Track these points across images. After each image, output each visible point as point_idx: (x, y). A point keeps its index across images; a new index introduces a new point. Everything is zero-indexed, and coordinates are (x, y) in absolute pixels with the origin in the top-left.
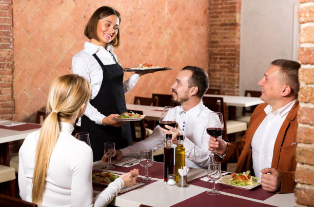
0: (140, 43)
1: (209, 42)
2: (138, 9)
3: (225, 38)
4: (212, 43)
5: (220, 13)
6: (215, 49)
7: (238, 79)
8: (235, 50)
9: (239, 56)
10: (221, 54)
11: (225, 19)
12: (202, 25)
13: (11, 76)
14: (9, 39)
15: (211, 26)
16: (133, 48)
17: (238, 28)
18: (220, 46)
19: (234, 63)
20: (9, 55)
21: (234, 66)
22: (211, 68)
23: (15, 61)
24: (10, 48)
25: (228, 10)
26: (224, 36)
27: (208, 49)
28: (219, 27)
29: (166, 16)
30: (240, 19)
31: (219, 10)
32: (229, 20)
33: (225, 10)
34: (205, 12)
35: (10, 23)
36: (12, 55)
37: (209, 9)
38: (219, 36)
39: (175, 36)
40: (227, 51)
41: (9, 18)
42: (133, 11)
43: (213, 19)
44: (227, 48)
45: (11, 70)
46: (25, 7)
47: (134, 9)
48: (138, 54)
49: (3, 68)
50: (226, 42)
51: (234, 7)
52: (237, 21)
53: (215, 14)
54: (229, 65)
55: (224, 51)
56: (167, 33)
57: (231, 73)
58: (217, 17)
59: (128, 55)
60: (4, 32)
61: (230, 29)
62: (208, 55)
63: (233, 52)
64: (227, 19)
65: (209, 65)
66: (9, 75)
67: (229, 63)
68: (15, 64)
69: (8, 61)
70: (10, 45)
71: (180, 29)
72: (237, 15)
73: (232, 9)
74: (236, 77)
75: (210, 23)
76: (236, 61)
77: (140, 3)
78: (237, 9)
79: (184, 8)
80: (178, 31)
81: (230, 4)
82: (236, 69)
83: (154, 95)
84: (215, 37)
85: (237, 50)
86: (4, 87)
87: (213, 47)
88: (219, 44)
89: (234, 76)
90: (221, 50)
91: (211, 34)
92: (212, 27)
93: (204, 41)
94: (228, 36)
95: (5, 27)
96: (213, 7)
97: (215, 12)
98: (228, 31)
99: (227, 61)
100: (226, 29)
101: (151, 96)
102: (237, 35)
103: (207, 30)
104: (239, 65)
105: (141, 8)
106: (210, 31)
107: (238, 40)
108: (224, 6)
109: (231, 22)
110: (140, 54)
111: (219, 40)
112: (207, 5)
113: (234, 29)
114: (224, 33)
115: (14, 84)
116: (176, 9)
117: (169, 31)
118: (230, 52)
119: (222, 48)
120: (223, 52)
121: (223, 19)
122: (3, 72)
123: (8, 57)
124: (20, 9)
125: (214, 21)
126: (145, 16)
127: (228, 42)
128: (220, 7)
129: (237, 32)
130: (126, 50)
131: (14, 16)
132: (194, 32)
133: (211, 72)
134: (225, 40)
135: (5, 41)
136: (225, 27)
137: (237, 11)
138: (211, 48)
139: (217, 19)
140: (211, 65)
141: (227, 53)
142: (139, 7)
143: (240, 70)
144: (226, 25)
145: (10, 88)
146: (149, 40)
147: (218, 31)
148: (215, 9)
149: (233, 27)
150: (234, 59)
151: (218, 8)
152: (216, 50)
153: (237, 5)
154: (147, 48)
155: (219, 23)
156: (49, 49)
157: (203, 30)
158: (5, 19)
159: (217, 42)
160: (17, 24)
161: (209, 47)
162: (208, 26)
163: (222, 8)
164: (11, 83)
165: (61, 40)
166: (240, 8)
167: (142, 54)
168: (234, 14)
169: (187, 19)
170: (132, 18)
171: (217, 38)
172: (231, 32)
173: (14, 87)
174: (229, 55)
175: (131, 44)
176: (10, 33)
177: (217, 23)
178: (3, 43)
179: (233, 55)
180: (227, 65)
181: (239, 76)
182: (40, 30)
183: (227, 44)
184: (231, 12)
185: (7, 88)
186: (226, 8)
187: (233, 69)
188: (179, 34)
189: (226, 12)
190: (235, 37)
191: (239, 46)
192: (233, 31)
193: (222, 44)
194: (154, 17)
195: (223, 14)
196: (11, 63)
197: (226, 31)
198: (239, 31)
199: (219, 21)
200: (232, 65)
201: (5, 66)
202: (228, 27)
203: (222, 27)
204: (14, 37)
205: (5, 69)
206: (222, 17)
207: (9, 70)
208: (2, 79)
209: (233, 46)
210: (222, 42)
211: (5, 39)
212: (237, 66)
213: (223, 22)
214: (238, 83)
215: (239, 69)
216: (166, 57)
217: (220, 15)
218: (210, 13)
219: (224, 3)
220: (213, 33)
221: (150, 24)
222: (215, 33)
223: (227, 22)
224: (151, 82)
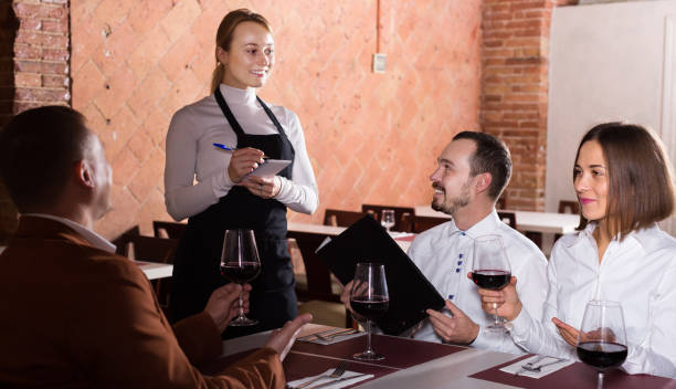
0: (335, 96)
1: (480, 98)
2: (333, 24)
3: (516, 89)
4: (487, 101)
5: (506, 36)
6: (494, 112)
7: (544, 178)
8: (538, 115)
9: (545, 128)
10: (506, 125)
11: (516, 48)
12: (467, 61)
14: (61, 80)
15: (486, 63)
16: (322, 106)
17: (543, 68)
18: (505, 107)
19: (536, 143)
21: (535, 150)
24: (64, 99)
25: (523, 29)
26: (513, 84)
27: (479, 112)
28: (504, 66)
29: (392, 42)
30: (548, 49)
31: (504, 30)
32: (525, 52)
33: (516, 29)
34: (474, 33)
35: (63, 45)
37: (482, 27)
38: (504, 84)
39: (410, 83)
40: (521, 117)
41: (62, 34)
42: (323, 26)
43: (489, 49)
44: (520, 112)
46: (95, 11)
47: (325, 23)
48: (332, 119)
50: (519, 98)
51: (537, 24)
52: (543, 54)
53: (494, 39)
54: (525, 147)
55: (514, 116)
56: (393, 77)
57: (528, 165)
58: (500, 44)
59: (312, 122)
60: (52, 65)
61: (526, 70)
62: (478, 125)
63: (534, 120)
64: (521, 48)
67: (523, 143)
70: (65, 92)
71: (420, 68)
72: (543, 42)
73: (532, 28)
74: (539, 174)
75: (485, 58)
76: (540, 139)
77: (337, 10)
78: (543, 28)
79: (430, 25)
80: (417, 72)
81: (528, 16)
82: (539, 156)
83: (366, 208)
84: (494, 88)
85: (543, 115)
87: (490, 108)
88: (502, 102)
89: (534, 170)
90: (506, 116)
91: (487, 80)
92: (490, 67)
93: (471, 95)
94: (522, 85)
95: (54, 54)
96: (489, 22)
97: (496, 35)
98: (521, 75)
99: (518, 138)
100: (517, 71)
101: (359, 209)
102: (541, 84)
103: (477, 74)
104: (545, 147)
105: (339, 22)
106: (483, 75)
107: (544, 94)
108: (514, 20)
109: (529, 56)
110: (336, 119)
111: (502, 94)
112: (478, 19)
113: (535, 70)
114: (514, 80)
116: (412, 26)
117: (397, 72)
118: (527, 120)
119: (510, 112)
120: (511, 120)
121: (511, 49)
124: (85, 16)
125: (493, 53)
126: (347, 38)
127: (522, 98)
128: (505, 22)
129: (542, 77)
130: (307, 111)
131: (72, 31)
132: (449, 75)
134: (517, 94)
135: (54, 83)
136: (517, 66)
137: (543, 32)
138: (484, 112)
139: (499, 49)
141: (520, 122)
142: (337, 18)
143: (548, 159)
144: (519, 61)
146: (356, 91)
147: (500, 75)
148: (494, 27)
149: (532, 66)
150: (536, 134)
151: (501, 26)
152: (497, 116)
153: (543, 19)
154: (351, 107)
155: (504, 58)
156: (147, 103)
157: (470, 72)
158: (53, 35)
159: (497, 99)
160: (79, 48)
161: (482, 109)
162: (479, 64)
163: (509, 26)
165: (170, 84)
166: (548, 24)
167: (340, 118)
168: (535, 38)
170: (321, 42)
171: (499, 91)
172: (530, 76)
174: (524, 125)
175: (317, 97)
176: (64, 65)
177: (498, 57)
178: (49, 89)
179: (535, 125)
180: (519, 146)
181: (544, 171)
182: (126, 62)
183: (520, 102)
184: (528, 34)
186: (519, 25)
187: (532, 156)
188: (419, 81)
189: (517, 35)
190: (539, 87)
191: (545, 107)
192: (533, 75)
193: (510, 103)
194: (367, 41)
195: (512, 38)
197: (517, 75)
198: (547, 74)
199: (503, 53)
200: (532, 147)
202: (522, 66)
203: (512, 67)
204: (73, 75)
206: (510, 44)
209: (534, 107)
210: (508, 97)
211: (54, 79)
212: (542, 149)
213: (511, 56)
214: (544, 186)
215: (544, 155)
216: (389, 127)
217: (505, 41)
218: (484, 36)
219: (514, 15)
220: (489, 80)
221: (357, 58)
222: (494, 79)
223: (521, 55)
224: (359, 180)
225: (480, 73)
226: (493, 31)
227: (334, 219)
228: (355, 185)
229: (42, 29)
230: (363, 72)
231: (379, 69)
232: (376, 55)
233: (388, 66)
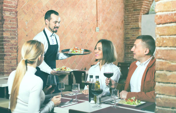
0: (86, 38)
1: (124, 38)
2: (85, 20)
3: (133, 36)
4: (126, 39)
5: (130, 22)
6: (128, 41)
10: (131, 45)
11: (133, 25)
12: (121, 29)
13: (16, 54)
14: (15, 34)
16: (83, 40)
17: (140, 30)
20: (15, 42)
22: (126, 52)
23: (18, 46)
24: (16, 39)
25: (135, 21)
27: (124, 42)
28: (130, 30)
29: (101, 24)
30: (141, 25)
31: (130, 21)
33: (133, 21)
34: (122, 22)
35: (16, 26)
36: (17, 43)
37: (124, 20)
38: (130, 34)
39: (106, 34)
41: (15, 23)
42: (83, 21)
43: (127, 26)
44: (134, 41)
45: (16, 50)
46: (24, 18)
47: (83, 20)
48: (85, 43)
49: (12, 49)
52: (140, 27)
53: (127, 23)
56: (101, 33)
58: (129, 24)
59: (80, 44)
60: (13, 31)
62: (124, 45)
64: (134, 25)
65: (125, 50)
66: (15, 53)
68: (18, 47)
69: (15, 45)
70: (16, 37)
71: (108, 31)
72: (140, 23)
73: (137, 20)
75: (125, 28)
77: (86, 16)
78: (139, 20)
79: (111, 20)
81: (136, 17)
86: (13, 59)
87: (127, 41)
90: (131, 42)
91: (126, 34)
92: (126, 30)
93: (122, 37)
94: (135, 34)
95: (13, 28)
96: (126, 19)
97: (128, 22)
98: (135, 32)
100: (134, 31)
105: (87, 19)
108: (132, 18)
109: (136, 27)
111: (130, 37)
112: (123, 18)
114: (133, 33)
115: (18, 58)
116: (106, 20)
117: (102, 32)
119: (132, 41)
122: (12, 51)
123: (15, 44)
124: (21, 19)
126: (89, 23)
128: (130, 19)
129: (139, 33)
130: (79, 41)
131: (18, 22)
132: (116, 32)
133: (126, 54)
135: (13, 35)
136: (133, 30)
137: (139, 21)
138: (126, 42)
139: (129, 26)
140: (126, 50)
142: (86, 19)
145: (16, 60)
146: (92, 36)
147: (129, 32)
148: (127, 20)
149: (137, 30)
151: (129, 20)
153: (139, 18)
154: (90, 40)
155: (130, 28)
157: (121, 31)
158: (13, 23)
159: (129, 38)
160: (20, 26)
162: (124, 30)
163: (131, 20)
164: (16, 57)
166: (141, 19)
167: (87, 43)
168: (138, 23)
169: (112, 26)
170: (82, 24)
171: (129, 36)
172: (136, 32)
173: (18, 59)
175: (81, 38)
176: (16, 31)
177: (129, 28)
178: (12, 36)
182: (32, 30)
183: (134, 39)
184: (136, 22)
185: (14, 60)
186: (133, 20)
188: (108, 33)
189: (133, 22)
190: (139, 35)
193: (132, 39)
194: (94, 24)
195: (132, 23)
196: (16, 47)
198: (141, 32)
201: (13, 48)
202: (135, 30)
204: (18, 33)
205: (13, 50)
206: (131, 24)
207: (15, 50)
208: (12, 55)
211: (13, 34)
213: (132, 27)
217: (130, 24)
218: (125, 23)
219: (132, 17)
220: (126, 33)
221: (92, 28)
223: (134, 27)
224: (93, 59)
225: (124, 32)
226: (127, 21)
228: (92, 60)
229: (10, 22)
230: (94, 32)
231: (97, 31)
232: (97, 28)
233: (100, 30)
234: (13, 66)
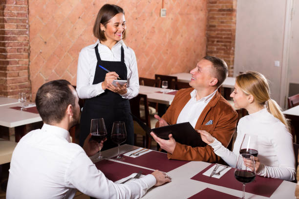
0: (144, 28)
1: (207, 26)
3: (222, 22)
4: (210, 27)
6: (213, 32)
7: (233, 61)
8: (231, 34)
9: (234, 39)
10: (218, 38)
11: (223, 5)
12: (202, 10)
13: (27, 60)
14: (25, 26)
16: (138, 32)
17: (234, 13)
18: (218, 30)
19: (230, 46)
20: (25, 40)
21: (230, 49)
22: (208, 50)
23: (31, 45)
24: (26, 34)
26: (221, 20)
27: (206, 32)
28: (217, 12)
29: (169, 3)
30: (236, 6)
32: (226, 6)
35: (25, 11)
36: (28, 41)
38: (217, 20)
39: (177, 20)
40: (224, 34)
41: (25, 6)
43: (212, 5)
44: (224, 32)
45: (27, 54)
48: (143, 38)
49: (20, 52)
52: (234, 8)
53: (214, 1)
54: (225, 48)
55: (221, 34)
56: (169, 19)
57: (227, 55)
58: (216, 3)
59: (134, 40)
60: (20, 20)
61: (227, 14)
62: (206, 38)
63: (230, 36)
64: (225, 5)
65: (207, 47)
66: (26, 58)
67: (225, 46)
68: (31, 49)
69: (25, 46)
70: (26, 31)
71: (181, 14)
72: (234, 2)
74: (231, 59)
75: (209, 9)
76: (232, 44)
80: (179, 16)
82: (231, 51)
83: (157, 76)
84: (213, 22)
85: (233, 34)
86: (21, 70)
87: (211, 30)
88: (217, 28)
89: (229, 58)
90: (218, 34)
91: (210, 18)
92: (211, 12)
93: (203, 25)
94: (225, 21)
95: (22, 15)
98: (225, 16)
99: (223, 44)
100: (223, 15)
101: (153, 78)
102: (233, 21)
103: (206, 15)
104: (234, 47)
106: (208, 16)
107: (234, 25)
109: (228, 8)
111: (216, 24)
113: (230, 15)
114: (222, 18)
115: (30, 67)
117: (171, 16)
118: (226, 36)
119: (219, 32)
120: (219, 36)
121: (221, 5)
122: (21, 56)
123: (25, 42)
125: (213, 6)
126: (149, 2)
127: (224, 26)
129: (233, 18)
130: (132, 35)
131: (29, 4)
132: (194, 17)
133: (208, 54)
134: (222, 24)
135: (22, 28)
136: (222, 12)
138: (209, 32)
139: (215, 5)
140: (209, 47)
141: (224, 36)
143: (235, 53)
144: (224, 10)
145: (26, 71)
146: (153, 25)
147: (216, 16)
149: (229, 12)
150: (230, 42)
152: (214, 34)
154: (151, 32)
155: (217, 9)
156: (62, 34)
157: (202, 15)
158: (21, 7)
159: (214, 26)
160: (32, 11)
161: (208, 30)
162: (207, 12)
164: (27, 66)
165: (72, 25)
167: (146, 37)
169: (188, 5)
170: (138, 4)
171: (215, 23)
172: (228, 17)
173: (31, 69)
174: (225, 38)
175: (136, 28)
176: (26, 20)
177: (215, 8)
178: (20, 30)
179: (230, 38)
180: (223, 47)
181: (234, 58)
182: (53, 17)
183: (224, 28)
185: (24, 71)
187: (228, 51)
188: (180, 19)
190: (232, 22)
191: (234, 30)
192: (230, 17)
193: (220, 28)
194: (158, 3)
196: (27, 48)
197: (223, 16)
198: (235, 16)
199: (217, 6)
200: (228, 47)
201: (22, 50)
202: (225, 13)
203: (220, 13)
204: (30, 24)
205: (22, 53)
206: (220, 3)
207: (26, 54)
208: (20, 62)
209: (230, 30)
210: (219, 26)
211: (22, 26)
212: (233, 48)
213: (220, 8)
214: (233, 64)
215: (234, 51)
216: (167, 40)
217: (218, 1)
221: (154, 10)
222: (213, 18)
223: (225, 8)
224: (154, 63)
225: (207, 15)
227: (143, 81)
228: (152, 65)
229: (16, 4)
230: (156, 17)
231: (163, 15)
232: (162, 10)
233: (167, 14)
234: (23, 81)
